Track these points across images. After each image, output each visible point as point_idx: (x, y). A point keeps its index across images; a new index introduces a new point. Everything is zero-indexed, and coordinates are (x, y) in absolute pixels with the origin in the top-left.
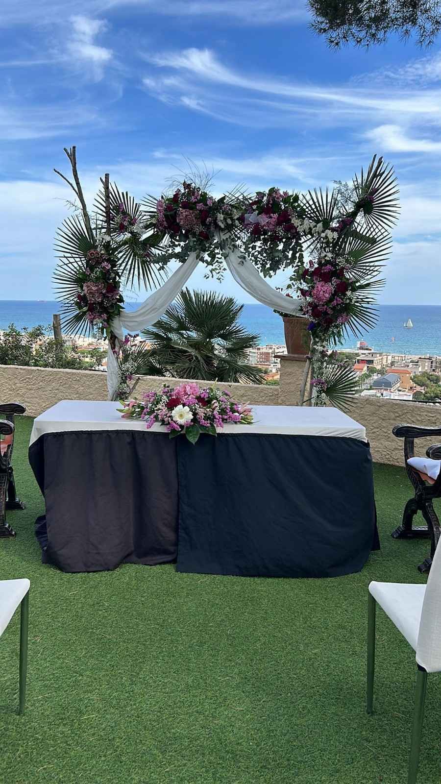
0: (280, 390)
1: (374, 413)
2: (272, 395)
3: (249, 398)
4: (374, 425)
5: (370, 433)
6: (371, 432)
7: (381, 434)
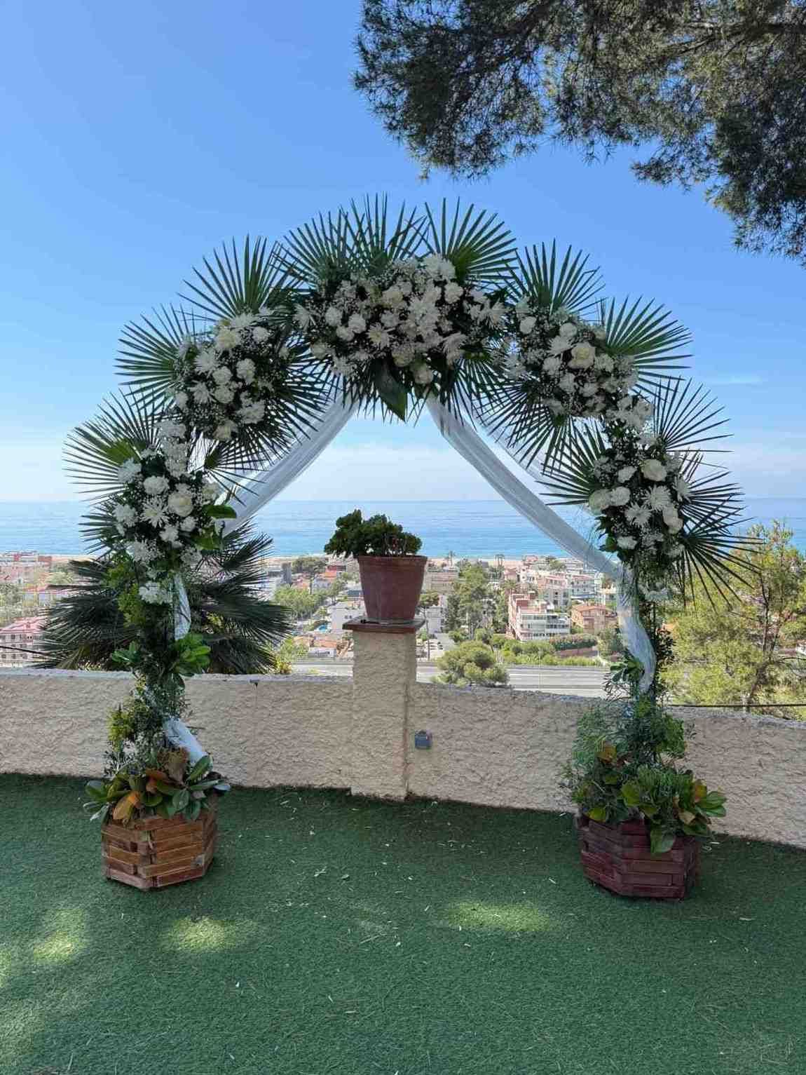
0: (355, 687)
1: (529, 721)
2: (338, 697)
3: (294, 704)
4: (531, 742)
5: (524, 756)
6: (526, 754)
7: (545, 757)
